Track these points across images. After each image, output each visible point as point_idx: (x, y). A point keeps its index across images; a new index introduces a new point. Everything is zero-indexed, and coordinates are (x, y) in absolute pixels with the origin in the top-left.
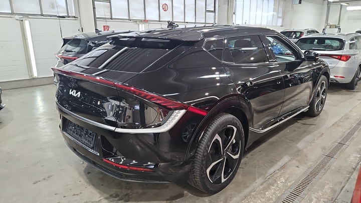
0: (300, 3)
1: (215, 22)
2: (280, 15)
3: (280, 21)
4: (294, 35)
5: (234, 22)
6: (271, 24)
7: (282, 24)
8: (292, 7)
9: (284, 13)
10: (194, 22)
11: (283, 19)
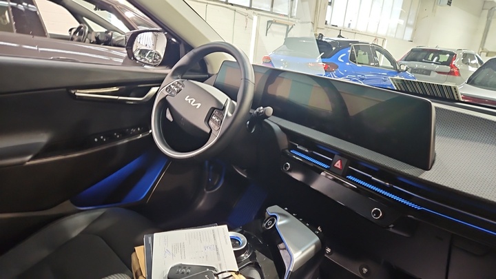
0: (449, 3)
1: (291, 13)
2: (411, 22)
3: (409, 32)
4: (436, 58)
5: (328, 19)
6: (394, 36)
7: (412, 38)
8: (434, 11)
9: (418, 19)
10: (248, 6)
11: (415, 30)
